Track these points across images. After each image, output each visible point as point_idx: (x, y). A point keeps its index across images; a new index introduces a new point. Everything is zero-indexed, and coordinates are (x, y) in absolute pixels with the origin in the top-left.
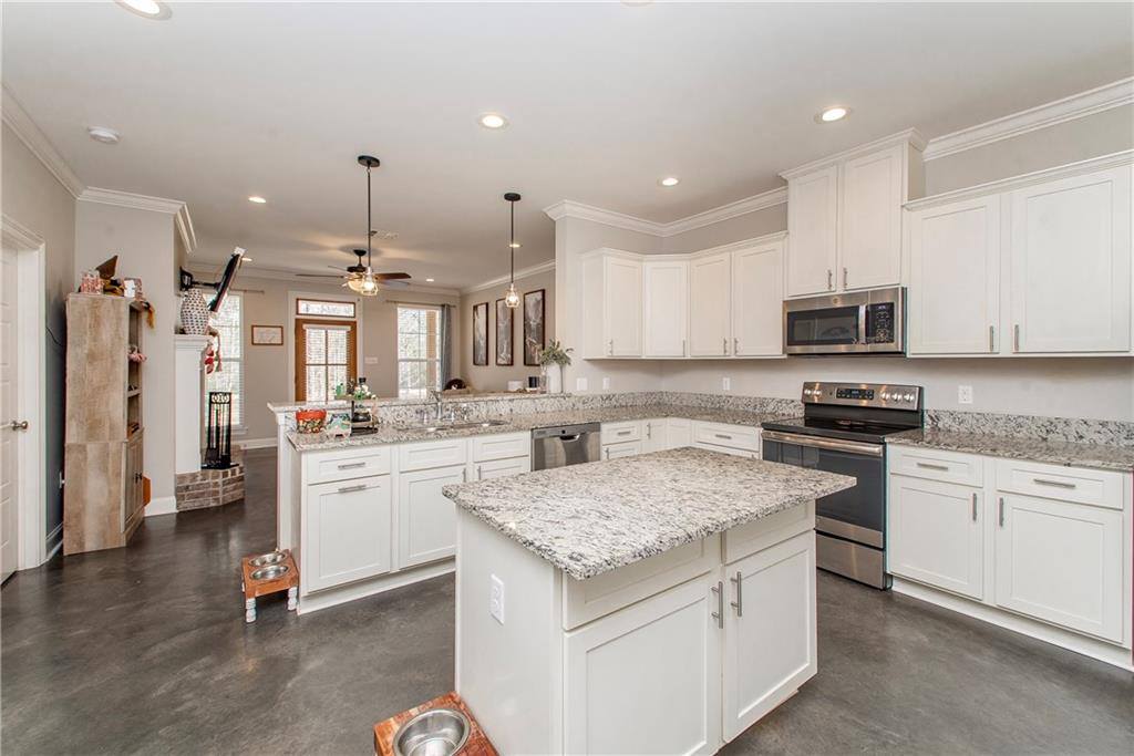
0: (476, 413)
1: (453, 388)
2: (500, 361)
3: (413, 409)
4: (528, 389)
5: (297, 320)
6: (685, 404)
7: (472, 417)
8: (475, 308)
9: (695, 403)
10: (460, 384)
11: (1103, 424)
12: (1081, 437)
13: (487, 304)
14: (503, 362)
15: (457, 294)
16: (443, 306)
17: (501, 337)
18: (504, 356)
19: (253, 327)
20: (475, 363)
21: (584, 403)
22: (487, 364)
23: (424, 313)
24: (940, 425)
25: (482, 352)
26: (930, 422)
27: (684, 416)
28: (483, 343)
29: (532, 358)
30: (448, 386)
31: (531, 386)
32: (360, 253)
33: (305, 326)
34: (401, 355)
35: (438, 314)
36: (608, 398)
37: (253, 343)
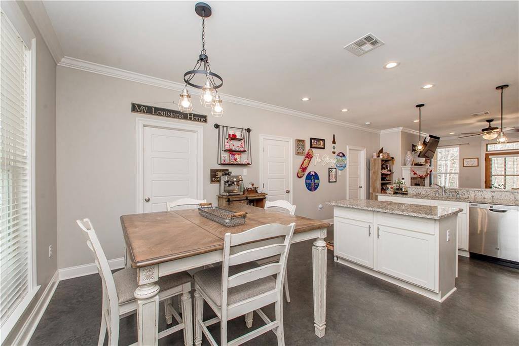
5: (486, 154)
19: (463, 159)
32: (490, 121)
33: (490, 157)
37: (464, 166)
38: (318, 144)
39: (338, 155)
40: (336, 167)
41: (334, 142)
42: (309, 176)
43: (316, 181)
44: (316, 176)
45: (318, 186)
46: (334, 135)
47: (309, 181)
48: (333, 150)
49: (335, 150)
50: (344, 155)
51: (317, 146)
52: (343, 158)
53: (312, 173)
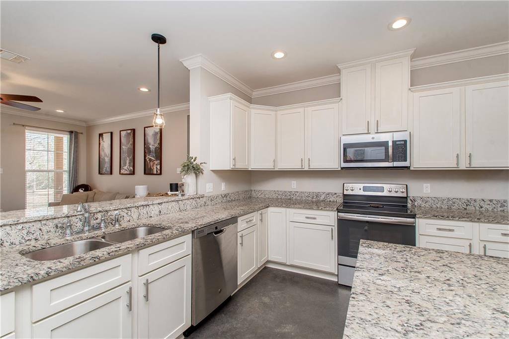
0: (127, 218)
1: (80, 190)
2: (122, 171)
3: (51, 224)
4: (169, 193)
6: (267, 196)
7: (125, 224)
8: (101, 135)
9: (275, 196)
10: (86, 188)
11: (491, 201)
12: (482, 207)
13: (112, 133)
14: (126, 172)
15: (84, 124)
16: (71, 132)
17: (124, 155)
18: (127, 168)
20: (100, 173)
21: (211, 200)
22: (111, 173)
23: (52, 136)
24: (416, 204)
25: (107, 165)
26: (411, 202)
27: (281, 206)
28: (107, 159)
29: (151, 169)
30: (76, 189)
31: (171, 191)
34: (28, 167)
35: (66, 138)
36: (226, 196)
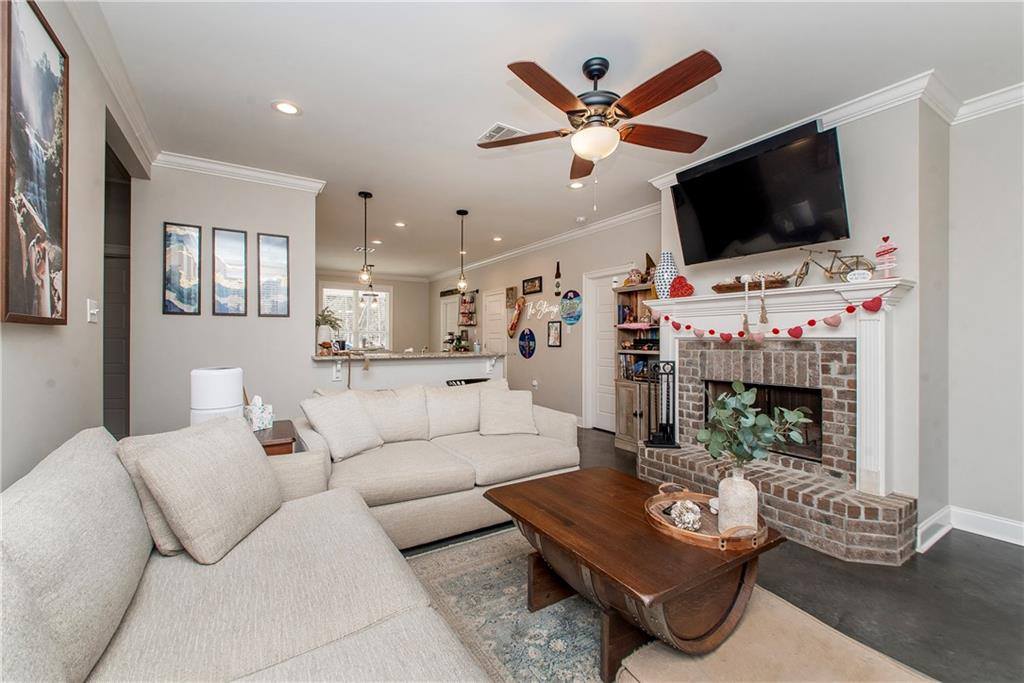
38: (533, 286)
39: (565, 296)
40: (560, 319)
41: (558, 275)
42: (523, 337)
43: (532, 343)
44: (531, 337)
45: (533, 351)
46: (558, 263)
47: (522, 343)
48: (556, 290)
49: (560, 289)
50: (576, 295)
51: (532, 290)
52: (575, 301)
53: (527, 332)
